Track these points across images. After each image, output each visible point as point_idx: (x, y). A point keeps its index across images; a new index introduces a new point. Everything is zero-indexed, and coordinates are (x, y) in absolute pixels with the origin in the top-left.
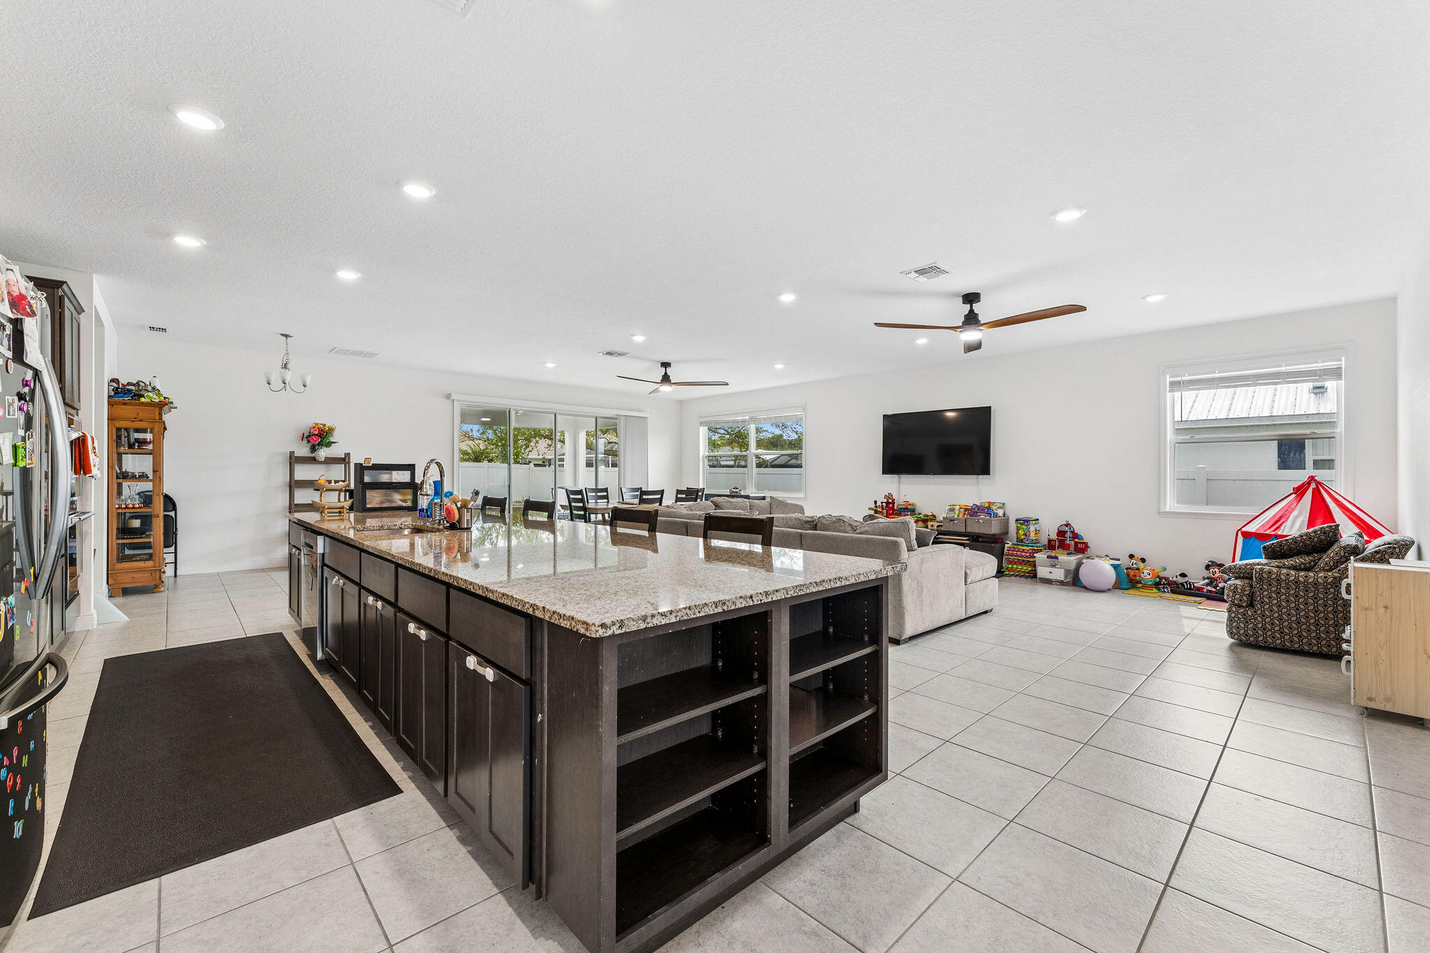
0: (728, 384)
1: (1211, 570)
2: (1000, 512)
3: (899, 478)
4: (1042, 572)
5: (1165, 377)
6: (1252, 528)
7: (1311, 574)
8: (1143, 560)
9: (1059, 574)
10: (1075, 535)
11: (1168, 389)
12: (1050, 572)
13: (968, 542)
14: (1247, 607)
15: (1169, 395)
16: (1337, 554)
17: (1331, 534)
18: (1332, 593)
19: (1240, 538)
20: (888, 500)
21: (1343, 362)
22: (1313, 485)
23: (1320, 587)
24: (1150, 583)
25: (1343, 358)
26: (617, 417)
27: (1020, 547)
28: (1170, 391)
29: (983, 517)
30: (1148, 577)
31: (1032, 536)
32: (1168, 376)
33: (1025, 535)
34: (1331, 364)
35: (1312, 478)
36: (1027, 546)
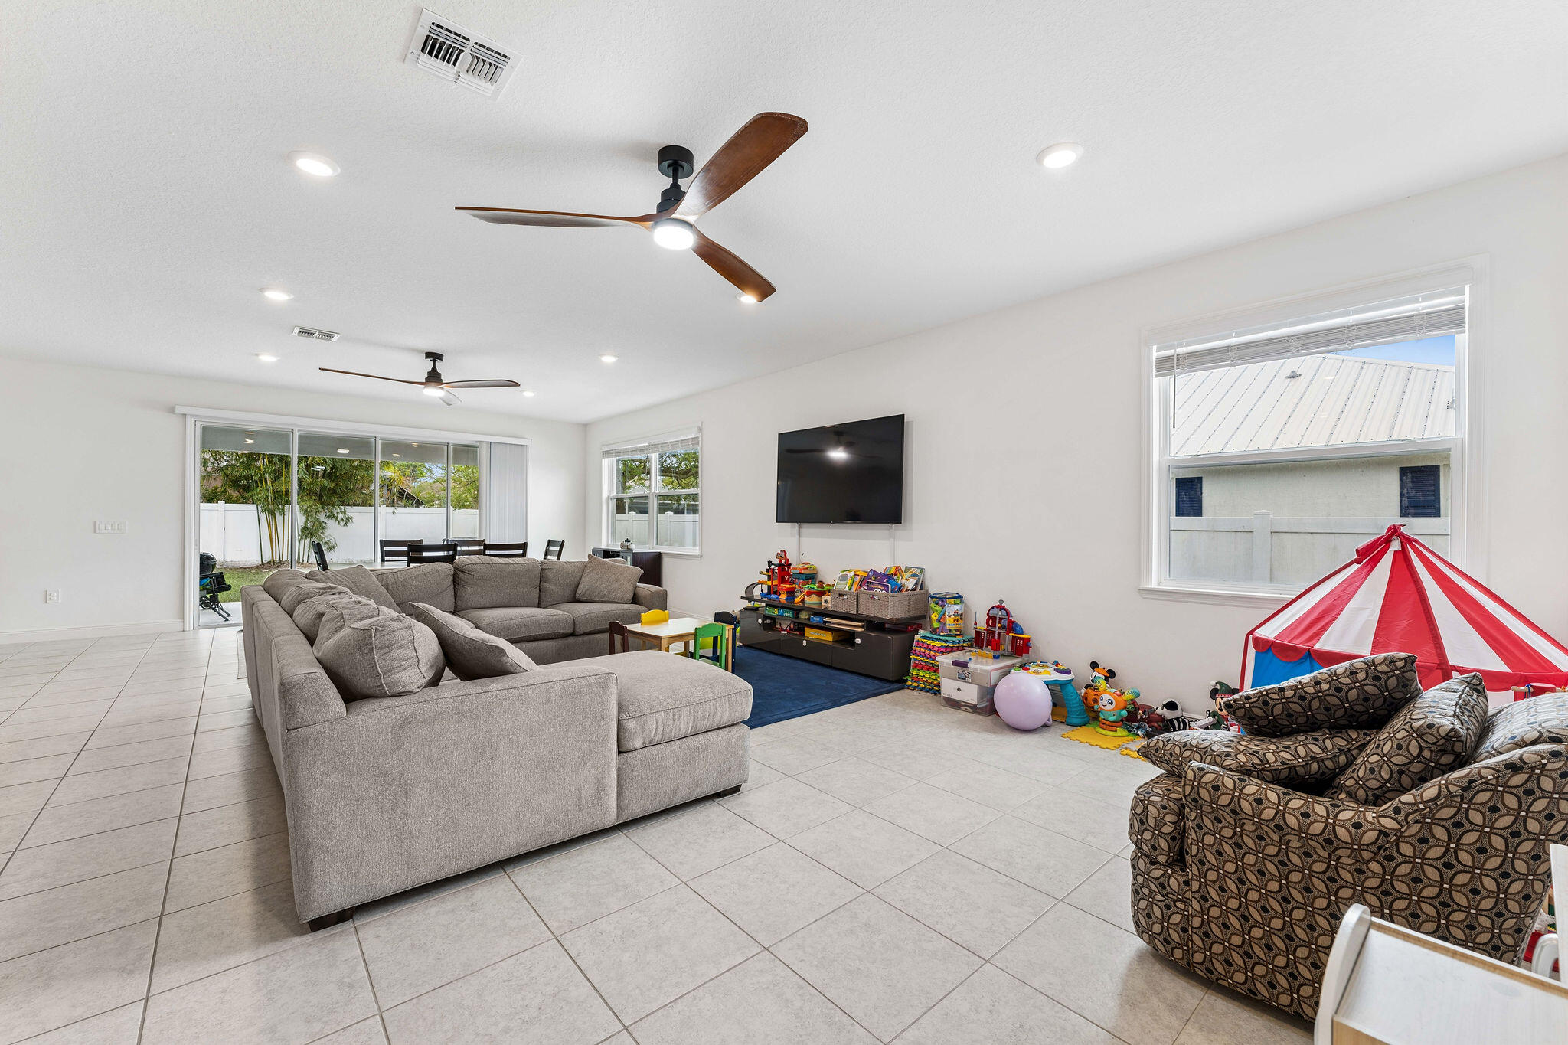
0: (519, 385)
1: (1219, 700)
2: (910, 584)
3: (800, 527)
4: (950, 687)
5: (1150, 350)
6: (1268, 632)
7: (1320, 810)
8: (1111, 674)
9: (970, 693)
10: (1012, 626)
11: (1154, 373)
12: (959, 690)
13: (859, 630)
14: (1169, 865)
15: (1157, 383)
16: (1399, 747)
17: (1393, 682)
18: (1374, 875)
19: (1252, 652)
20: (781, 561)
21: (1467, 297)
22: (1396, 546)
23: (1339, 852)
24: (1112, 718)
25: (1467, 288)
26: (478, 444)
27: (929, 642)
28: (1156, 376)
29: (878, 590)
30: (1109, 707)
31: (950, 623)
32: (1155, 347)
33: (939, 621)
34: (1447, 301)
35: (1394, 531)
36: (939, 640)
